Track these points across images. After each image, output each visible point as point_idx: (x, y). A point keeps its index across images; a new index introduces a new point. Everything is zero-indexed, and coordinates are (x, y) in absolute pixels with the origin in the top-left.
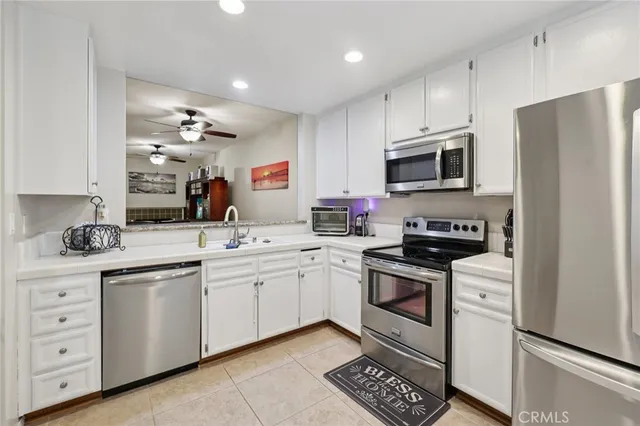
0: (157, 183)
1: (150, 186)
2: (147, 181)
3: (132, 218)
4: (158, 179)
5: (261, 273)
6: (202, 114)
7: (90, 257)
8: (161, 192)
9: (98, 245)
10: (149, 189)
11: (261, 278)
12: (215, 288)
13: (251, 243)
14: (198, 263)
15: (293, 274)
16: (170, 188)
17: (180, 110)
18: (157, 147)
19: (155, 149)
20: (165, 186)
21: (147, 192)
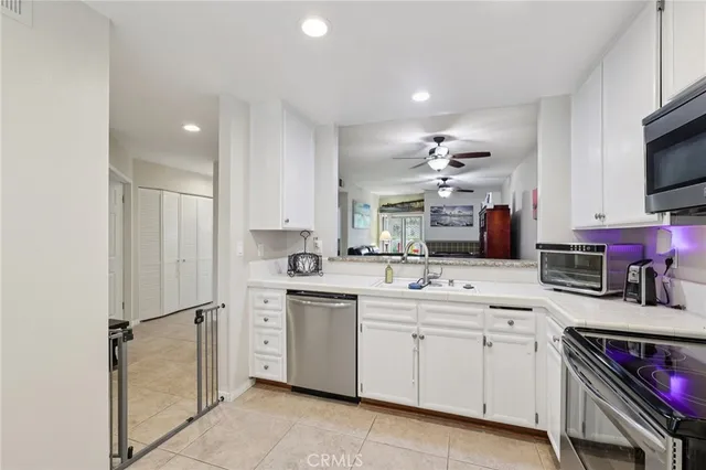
0: (454, 216)
1: (448, 220)
2: (446, 215)
3: (433, 250)
4: (456, 212)
5: (425, 324)
6: (451, 138)
7: (295, 278)
8: (459, 225)
9: (301, 269)
10: (448, 222)
11: (423, 330)
12: (369, 327)
13: (446, 286)
14: (354, 297)
15: (474, 338)
16: (467, 220)
17: (428, 139)
18: (444, 179)
19: (442, 182)
20: (462, 219)
21: (446, 225)
